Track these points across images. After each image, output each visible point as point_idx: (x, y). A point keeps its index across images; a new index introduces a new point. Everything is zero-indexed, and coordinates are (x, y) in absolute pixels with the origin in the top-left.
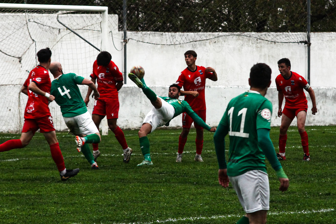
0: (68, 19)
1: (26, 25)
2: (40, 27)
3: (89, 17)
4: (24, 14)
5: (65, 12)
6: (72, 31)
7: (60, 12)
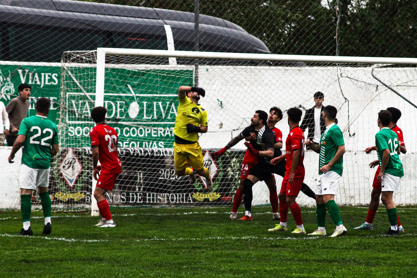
0: (388, 73)
1: (338, 81)
2: (354, 83)
3: (414, 71)
4: (335, 68)
5: (380, 65)
6: (389, 88)
7: (375, 65)
